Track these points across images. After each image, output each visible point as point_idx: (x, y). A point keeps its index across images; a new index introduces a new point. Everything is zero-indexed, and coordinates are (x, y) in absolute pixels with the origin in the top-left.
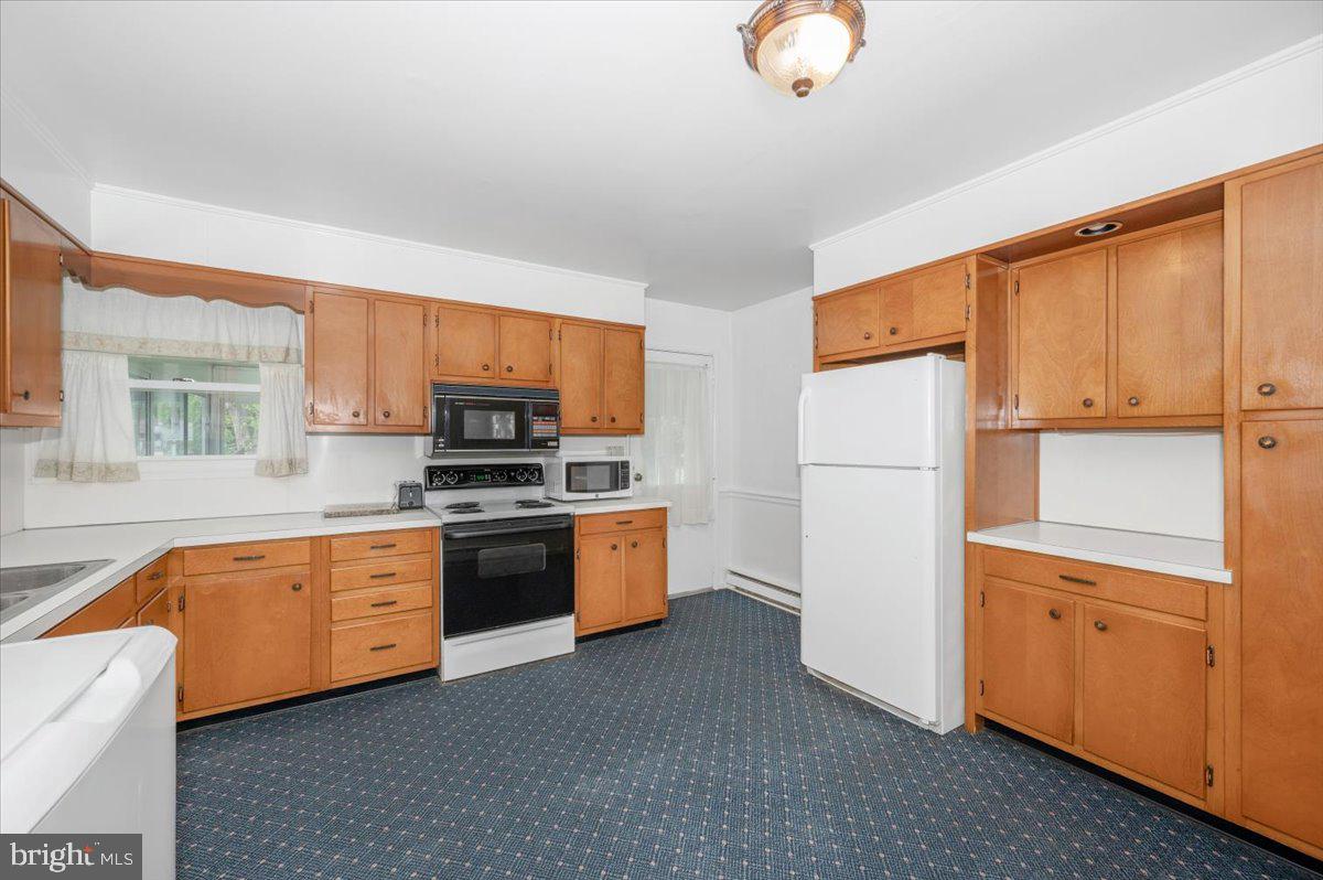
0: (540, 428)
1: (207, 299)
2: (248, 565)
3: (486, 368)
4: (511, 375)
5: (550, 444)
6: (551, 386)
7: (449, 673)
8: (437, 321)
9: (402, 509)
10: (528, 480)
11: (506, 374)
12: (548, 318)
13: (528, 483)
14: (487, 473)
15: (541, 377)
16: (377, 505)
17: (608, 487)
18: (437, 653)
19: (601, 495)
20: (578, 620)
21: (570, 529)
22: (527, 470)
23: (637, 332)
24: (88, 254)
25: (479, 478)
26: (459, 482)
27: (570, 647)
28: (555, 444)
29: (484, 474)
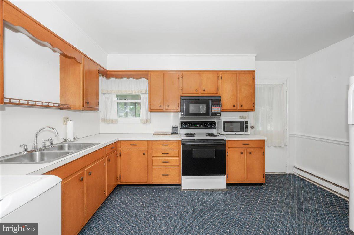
0: (214, 109)
1: (128, 78)
2: (134, 147)
3: (196, 90)
4: (205, 92)
5: (218, 115)
6: (218, 95)
7: (184, 187)
8: (182, 77)
9: (172, 134)
10: (211, 127)
11: (203, 92)
12: (218, 72)
13: (211, 128)
14: (198, 124)
15: (215, 92)
16: (165, 132)
17: (240, 130)
18: (181, 180)
19: (237, 133)
20: (227, 177)
21: (224, 145)
22: (211, 123)
23: (252, 73)
24: (107, 71)
25: (195, 125)
26: (190, 126)
27: (224, 187)
28: (219, 115)
29: (197, 124)
